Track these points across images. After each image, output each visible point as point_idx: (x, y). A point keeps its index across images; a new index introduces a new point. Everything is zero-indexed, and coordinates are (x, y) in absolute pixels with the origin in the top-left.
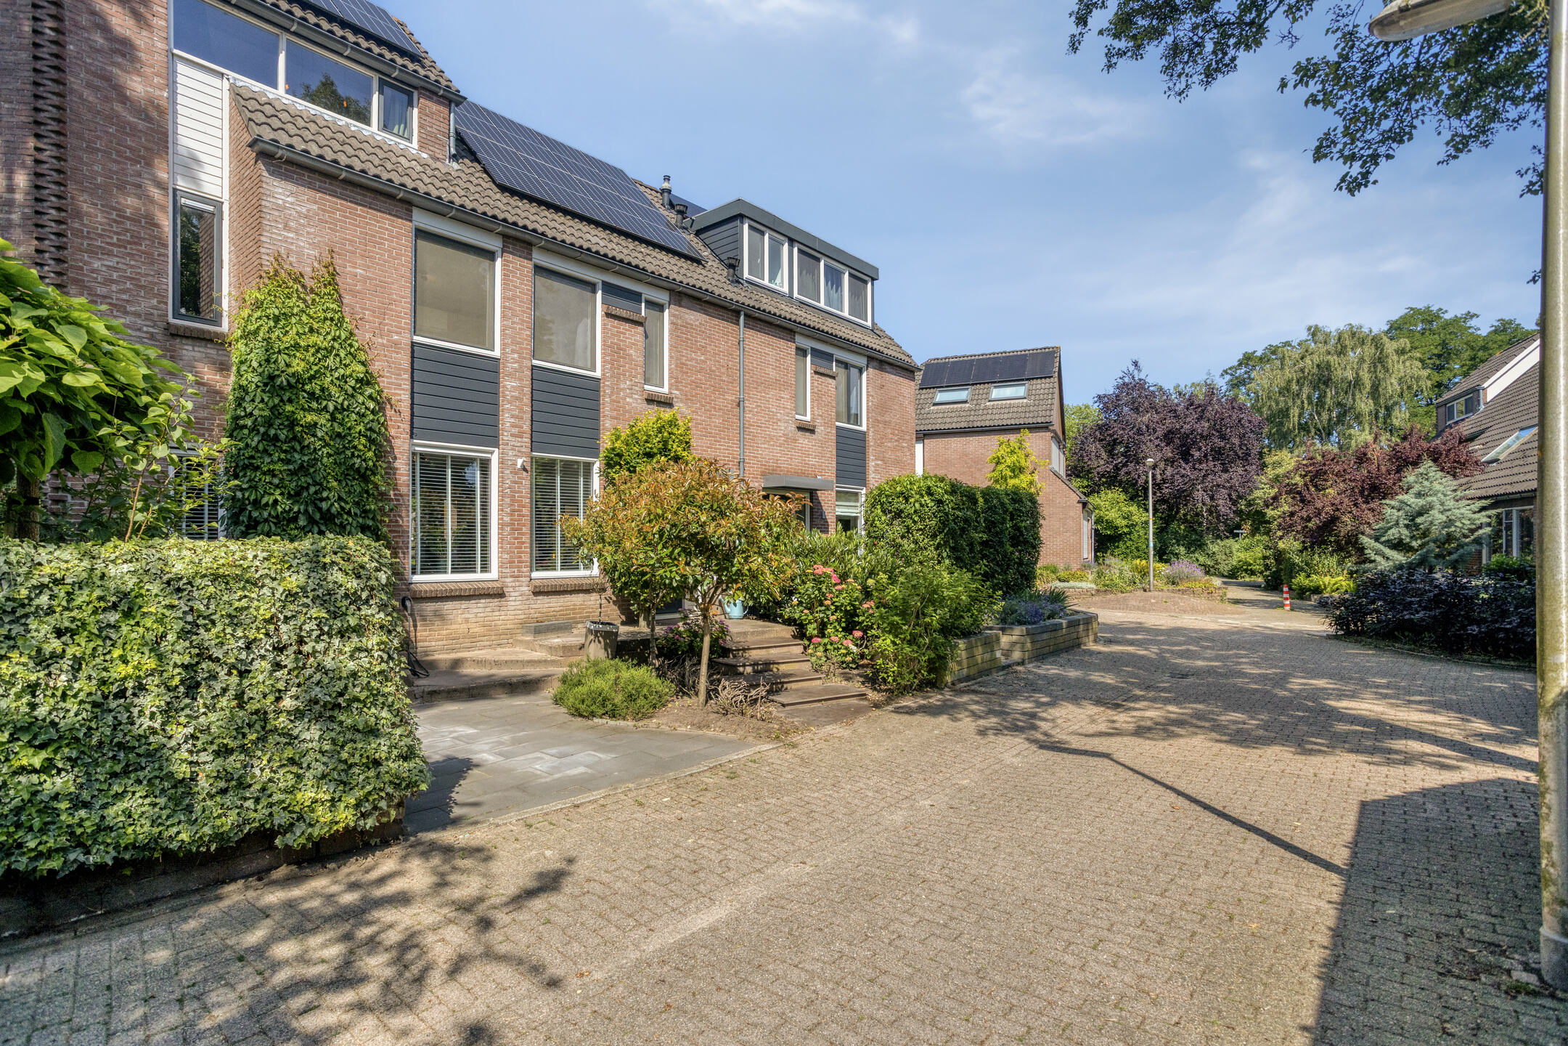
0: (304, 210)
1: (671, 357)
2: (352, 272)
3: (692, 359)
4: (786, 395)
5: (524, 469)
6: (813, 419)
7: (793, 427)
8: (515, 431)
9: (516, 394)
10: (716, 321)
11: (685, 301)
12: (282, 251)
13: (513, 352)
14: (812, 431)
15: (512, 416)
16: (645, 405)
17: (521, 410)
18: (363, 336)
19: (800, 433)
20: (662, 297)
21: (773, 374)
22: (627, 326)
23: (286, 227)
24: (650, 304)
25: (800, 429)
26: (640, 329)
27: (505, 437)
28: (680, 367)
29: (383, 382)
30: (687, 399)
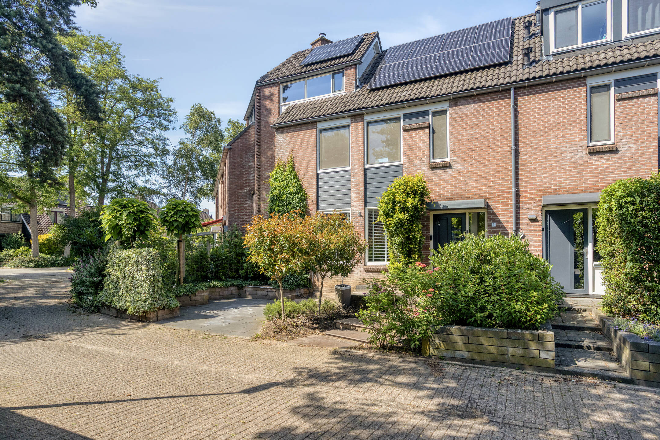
0: (285, 141)
1: (450, 138)
2: (298, 155)
3: (467, 135)
4: (573, 131)
5: (361, 216)
6: (617, 141)
7: (582, 155)
8: (356, 199)
9: (357, 183)
10: (489, 103)
11: (461, 101)
12: (280, 157)
13: (355, 165)
14: (614, 151)
15: (355, 193)
16: (430, 171)
17: (359, 190)
18: (300, 177)
19: (594, 157)
20: (444, 106)
21: (553, 119)
22: (417, 132)
23: (281, 149)
24: (435, 114)
25: (591, 153)
26: (427, 130)
27: (353, 203)
28: (457, 141)
29: (307, 191)
30: (463, 160)
